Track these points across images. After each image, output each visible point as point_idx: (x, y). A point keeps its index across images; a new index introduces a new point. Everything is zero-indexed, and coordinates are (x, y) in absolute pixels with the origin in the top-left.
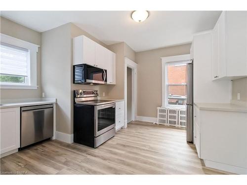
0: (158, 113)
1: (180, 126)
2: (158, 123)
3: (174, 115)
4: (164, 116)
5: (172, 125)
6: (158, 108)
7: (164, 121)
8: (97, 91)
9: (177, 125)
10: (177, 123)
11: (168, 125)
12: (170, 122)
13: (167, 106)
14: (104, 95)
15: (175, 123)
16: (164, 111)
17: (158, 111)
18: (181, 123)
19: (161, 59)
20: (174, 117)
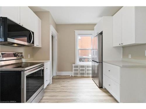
0: (73, 69)
1: (87, 75)
2: (73, 75)
3: (83, 69)
4: (77, 70)
5: (82, 75)
6: (73, 65)
7: (77, 74)
8: (21, 53)
9: (85, 75)
10: (85, 74)
11: (80, 75)
12: (81, 74)
13: (78, 63)
14: (29, 57)
15: (84, 74)
16: (77, 67)
17: (73, 67)
18: (88, 74)
19: (75, 32)
20: (83, 70)
